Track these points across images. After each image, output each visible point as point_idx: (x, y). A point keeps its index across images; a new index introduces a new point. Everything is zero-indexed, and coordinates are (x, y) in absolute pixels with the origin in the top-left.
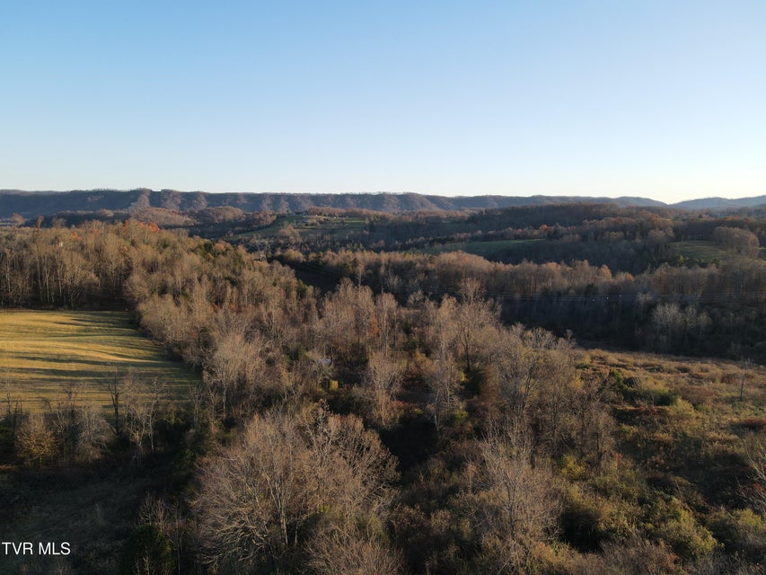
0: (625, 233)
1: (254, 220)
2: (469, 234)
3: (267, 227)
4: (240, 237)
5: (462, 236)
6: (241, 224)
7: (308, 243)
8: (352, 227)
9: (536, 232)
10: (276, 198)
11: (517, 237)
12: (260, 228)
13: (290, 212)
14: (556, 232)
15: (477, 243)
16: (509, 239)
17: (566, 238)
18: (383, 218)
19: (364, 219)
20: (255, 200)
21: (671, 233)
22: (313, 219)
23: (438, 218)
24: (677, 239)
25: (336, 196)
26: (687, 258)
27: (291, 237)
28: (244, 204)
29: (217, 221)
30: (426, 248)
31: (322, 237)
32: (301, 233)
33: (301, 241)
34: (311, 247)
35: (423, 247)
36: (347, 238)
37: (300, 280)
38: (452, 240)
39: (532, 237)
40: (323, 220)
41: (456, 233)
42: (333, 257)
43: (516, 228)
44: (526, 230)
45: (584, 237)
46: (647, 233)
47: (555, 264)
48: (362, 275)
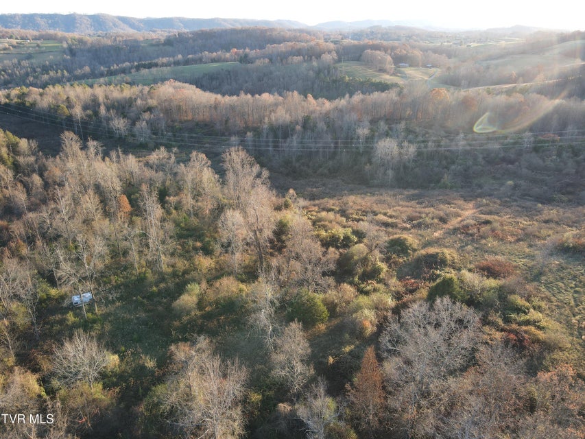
0: (304, 58)
2: (172, 59)
5: (165, 60)
8: (50, 51)
9: (228, 55)
11: (213, 61)
14: (246, 56)
15: (180, 68)
16: (206, 63)
17: (258, 63)
18: (81, 41)
19: (61, 43)
21: (335, 56)
23: (136, 41)
24: (339, 61)
25: (24, 16)
26: (351, 78)
30: (133, 73)
31: (19, 64)
34: (9, 75)
35: (130, 73)
36: (47, 63)
37: (8, 132)
38: (156, 65)
39: (226, 60)
40: (15, 43)
41: (158, 57)
42: (41, 95)
43: (211, 51)
44: (219, 53)
45: (271, 60)
46: (320, 57)
47: (267, 94)
48: (82, 118)
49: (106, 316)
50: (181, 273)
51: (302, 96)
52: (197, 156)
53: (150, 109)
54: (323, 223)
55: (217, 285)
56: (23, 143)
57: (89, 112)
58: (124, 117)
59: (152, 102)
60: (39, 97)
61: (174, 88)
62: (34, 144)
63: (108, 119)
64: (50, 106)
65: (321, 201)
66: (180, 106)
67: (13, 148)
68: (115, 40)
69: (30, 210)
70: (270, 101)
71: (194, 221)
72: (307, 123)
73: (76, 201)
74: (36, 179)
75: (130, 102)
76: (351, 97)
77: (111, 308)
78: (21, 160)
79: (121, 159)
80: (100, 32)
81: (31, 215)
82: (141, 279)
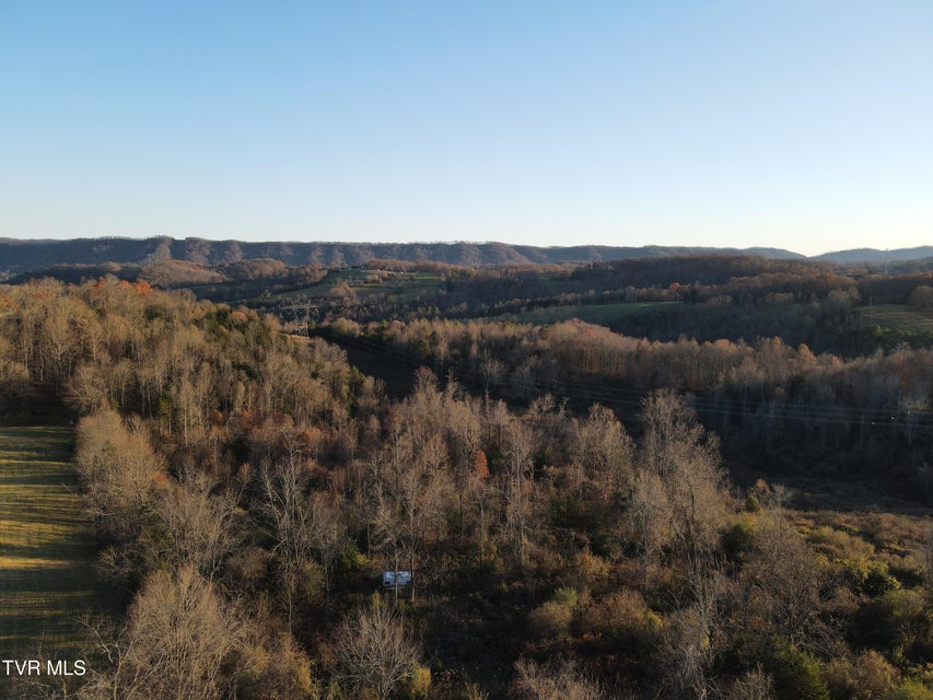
0: (796, 295)
1: (300, 275)
2: (579, 295)
3: (316, 284)
4: (280, 297)
5: (569, 297)
6: (282, 281)
7: (367, 306)
8: (424, 285)
9: (665, 292)
10: (329, 249)
11: (642, 299)
12: (306, 286)
13: (346, 266)
14: (694, 292)
15: (591, 307)
16: (630, 302)
17: (714, 302)
18: (464, 274)
19: (440, 275)
20: (302, 250)
21: (856, 294)
22: (374, 275)
23: (533, 273)
24: (864, 302)
25: (403, 246)
26: (888, 330)
27: (346, 298)
28: (289, 256)
29: (251, 277)
30: (523, 313)
31: (386, 297)
32: (358, 293)
33: (359, 303)
34: (371, 311)
35: (519, 312)
36: (418, 298)
37: (354, 368)
38: (556, 303)
39: (661, 299)
40: (386, 275)
41: (560, 293)
42: (402, 329)
43: (639, 286)
44: (652, 289)
45: (736, 299)
46: (826, 294)
47: (726, 341)
48: (446, 358)
49: (424, 611)
50: (549, 574)
51: (790, 348)
52: (600, 411)
53: (539, 353)
54: (823, 545)
55: (610, 602)
56: (369, 382)
57: (456, 351)
58: (501, 359)
59: (543, 344)
60: (399, 331)
61: (579, 328)
62: (381, 385)
63: (479, 361)
64: (410, 341)
65: (821, 512)
66: (583, 352)
67: (356, 388)
68: (506, 272)
69: (356, 457)
70: (730, 352)
71: (582, 506)
72: (796, 386)
73: (417, 450)
74: (374, 423)
75: (513, 342)
76: (886, 354)
77: (435, 601)
78: (362, 402)
79: (488, 407)
80: (489, 265)
81: (357, 463)
82: (487, 570)
